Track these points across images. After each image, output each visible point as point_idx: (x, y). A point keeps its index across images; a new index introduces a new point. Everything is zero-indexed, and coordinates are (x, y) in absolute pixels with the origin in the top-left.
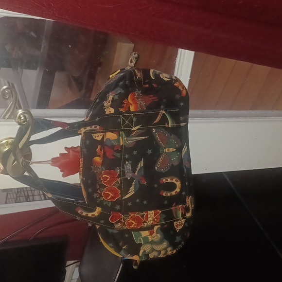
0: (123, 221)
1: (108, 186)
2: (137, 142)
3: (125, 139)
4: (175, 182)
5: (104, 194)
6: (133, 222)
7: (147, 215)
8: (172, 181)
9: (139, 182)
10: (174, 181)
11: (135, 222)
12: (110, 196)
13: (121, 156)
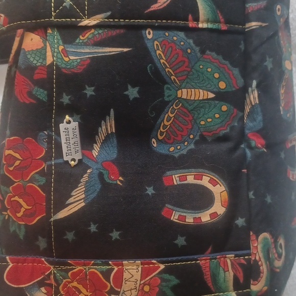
0: (54, 283)
1: (18, 182)
2: (97, 61)
3: (61, 48)
4: (210, 186)
5: (10, 202)
6: (80, 287)
7: (120, 274)
8: (198, 182)
9: (101, 175)
10: (205, 181)
11: (85, 287)
12: (23, 210)
13: (50, 96)
